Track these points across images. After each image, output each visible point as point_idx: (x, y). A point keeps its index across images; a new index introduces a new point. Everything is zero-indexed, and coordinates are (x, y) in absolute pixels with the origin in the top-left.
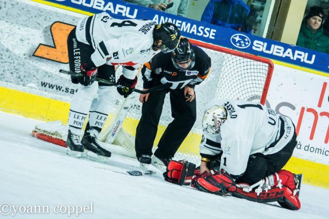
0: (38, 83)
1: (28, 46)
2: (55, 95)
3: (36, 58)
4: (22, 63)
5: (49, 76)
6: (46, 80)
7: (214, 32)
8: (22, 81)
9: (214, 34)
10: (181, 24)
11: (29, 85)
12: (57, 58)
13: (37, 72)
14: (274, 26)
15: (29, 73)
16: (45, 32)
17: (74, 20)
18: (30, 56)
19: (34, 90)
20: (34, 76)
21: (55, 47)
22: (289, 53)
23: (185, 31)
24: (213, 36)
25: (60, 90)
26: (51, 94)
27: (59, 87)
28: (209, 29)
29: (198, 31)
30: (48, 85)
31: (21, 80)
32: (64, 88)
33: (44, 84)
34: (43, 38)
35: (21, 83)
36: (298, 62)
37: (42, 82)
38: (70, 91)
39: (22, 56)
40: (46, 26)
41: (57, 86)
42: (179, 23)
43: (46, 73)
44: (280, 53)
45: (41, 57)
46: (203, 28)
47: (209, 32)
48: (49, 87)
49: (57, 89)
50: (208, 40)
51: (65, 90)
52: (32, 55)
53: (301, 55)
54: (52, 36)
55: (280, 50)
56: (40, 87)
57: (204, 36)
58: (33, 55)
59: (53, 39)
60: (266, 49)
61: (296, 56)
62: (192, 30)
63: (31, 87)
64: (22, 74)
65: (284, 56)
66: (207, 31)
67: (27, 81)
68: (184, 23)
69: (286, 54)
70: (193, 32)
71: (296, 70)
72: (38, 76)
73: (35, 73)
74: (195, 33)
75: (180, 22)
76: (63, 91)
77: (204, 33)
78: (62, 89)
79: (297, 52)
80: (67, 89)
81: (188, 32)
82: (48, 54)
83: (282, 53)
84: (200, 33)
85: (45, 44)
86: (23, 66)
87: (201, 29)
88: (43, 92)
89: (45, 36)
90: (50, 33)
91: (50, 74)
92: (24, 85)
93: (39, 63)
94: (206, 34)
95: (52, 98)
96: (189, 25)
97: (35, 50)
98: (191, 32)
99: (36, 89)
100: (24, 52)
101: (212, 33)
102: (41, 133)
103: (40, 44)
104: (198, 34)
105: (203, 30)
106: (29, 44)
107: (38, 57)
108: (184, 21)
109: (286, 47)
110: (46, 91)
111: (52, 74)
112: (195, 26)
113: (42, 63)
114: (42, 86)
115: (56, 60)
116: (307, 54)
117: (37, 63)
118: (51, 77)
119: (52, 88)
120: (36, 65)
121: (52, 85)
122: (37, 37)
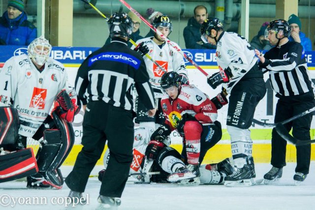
14: (50, 33)
22: (68, 55)
36: (78, 61)
44: (60, 56)
53: (79, 54)
55: (60, 53)
61: (75, 56)
65: (64, 58)
69: (66, 56)
79: (75, 52)
83: (62, 56)
109: (64, 50)
116: (84, 52)
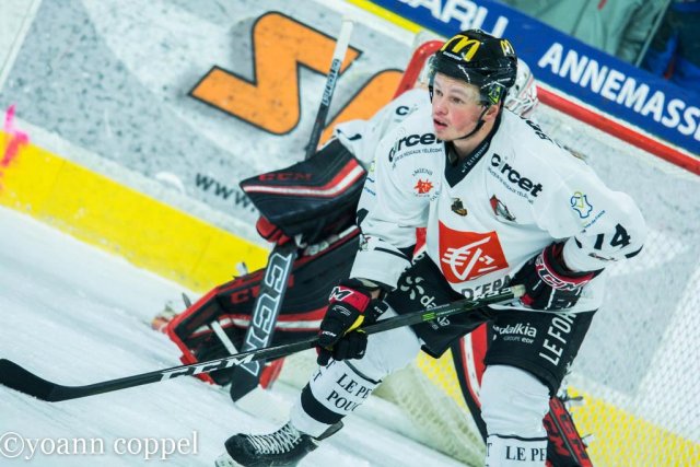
0: (188, 175)
1: (179, 66)
2: (230, 218)
3: (197, 103)
4: (153, 110)
5: (222, 162)
6: (212, 172)
8: (143, 160)
10: (622, 84)
11: (163, 175)
12: (254, 115)
13: (192, 143)
15: (168, 142)
16: (236, 34)
17: (322, 16)
18: (180, 96)
19: (173, 192)
20: (181, 154)
21: (254, 83)
23: (628, 105)
25: (246, 205)
26: (219, 214)
28: (698, 113)
29: (665, 114)
30: (213, 188)
31: (141, 158)
33: (203, 182)
34: (227, 52)
35: (141, 166)
37: (198, 176)
39: (156, 90)
40: (242, 18)
41: (239, 193)
42: (617, 81)
43: (217, 151)
45: (210, 105)
46: (682, 105)
47: (697, 120)
48: (218, 192)
49: (238, 202)
50: (689, 142)
52: (186, 90)
54: (253, 49)
56: (193, 188)
57: (682, 129)
58: (190, 94)
59: (254, 59)
62: (649, 107)
63: (167, 184)
64: (147, 140)
66: (693, 115)
67: (158, 163)
68: (631, 83)
70: (651, 114)
72: (191, 156)
73: (185, 145)
74: (657, 117)
75: (621, 77)
76: (252, 210)
77: (683, 122)
84: (670, 118)
85: (230, 68)
86: (156, 118)
87: (677, 108)
88: (196, 202)
89: (233, 46)
90: (248, 40)
91: (226, 158)
92: (146, 174)
93: (201, 119)
94: (687, 126)
95: (218, 224)
96: (644, 89)
97: (196, 80)
98: (645, 112)
99: (178, 190)
100: (165, 81)
103: (216, 67)
104: (665, 121)
105: (681, 112)
106: (183, 59)
107: (202, 101)
108: (633, 76)
110: (205, 201)
111: (232, 156)
112: (660, 96)
113: (210, 122)
114: (198, 183)
115: (250, 118)
117: (195, 118)
118: (226, 167)
119: (226, 196)
120: (192, 123)
121: (224, 189)
122: (211, 47)
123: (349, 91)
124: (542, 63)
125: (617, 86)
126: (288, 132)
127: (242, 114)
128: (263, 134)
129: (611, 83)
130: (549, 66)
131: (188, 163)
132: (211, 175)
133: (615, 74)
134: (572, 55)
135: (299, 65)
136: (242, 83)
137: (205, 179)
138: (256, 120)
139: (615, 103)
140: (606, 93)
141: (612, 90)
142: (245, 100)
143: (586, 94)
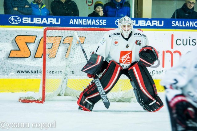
0: (15, 72)
1: (5, 53)
2: (26, 76)
3: (11, 58)
4: (4, 63)
5: (20, 67)
6: (19, 69)
7: (105, 21)
8: (6, 73)
9: (105, 22)
10: (86, 21)
11: (10, 74)
12: (22, 56)
14: (137, 10)
15: (9, 67)
16: (12, 43)
17: (26, 33)
18: (7, 58)
19: (14, 76)
21: (20, 50)
23: (89, 24)
24: (105, 23)
25: (28, 73)
26: (24, 76)
27: (27, 71)
28: (102, 20)
29: (96, 23)
30: (21, 72)
32: (30, 71)
33: (18, 72)
34: (12, 46)
36: (155, 27)
38: (33, 72)
39: (2, 59)
40: (12, 39)
41: (26, 71)
42: (85, 21)
43: (18, 65)
45: (13, 57)
46: (98, 20)
47: (102, 21)
48: (22, 73)
49: (26, 73)
50: (103, 26)
51: (31, 72)
53: (155, 22)
54: (17, 44)
55: (143, 22)
56: (17, 74)
57: (100, 24)
58: (9, 57)
59: (18, 46)
60: (136, 24)
61: (153, 24)
62: (93, 23)
63: (12, 75)
64: (5, 69)
66: (101, 21)
67: (9, 72)
68: (88, 20)
70: (94, 24)
71: (155, 31)
72: (14, 68)
73: (12, 67)
74: (95, 24)
75: (85, 20)
76: (30, 73)
77: (100, 23)
78: (29, 72)
79: (153, 21)
80: (32, 71)
81: (91, 24)
82: (17, 54)
83: (145, 24)
84: (97, 23)
85: (14, 49)
87: (98, 21)
88: (19, 76)
89: (13, 45)
90: (15, 43)
91: (21, 66)
92: (7, 75)
93: (13, 61)
94: (101, 23)
95: (24, 78)
96: (90, 20)
97: (9, 54)
98: (92, 24)
99: (15, 75)
100: (3, 57)
101: (104, 22)
102: (23, 99)
103: (11, 50)
104: (97, 24)
105: (99, 21)
106: (5, 51)
109: (146, 20)
110: (20, 75)
112: (94, 20)
113: (15, 60)
114: (18, 73)
115: (22, 57)
116: (159, 21)
118: (21, 67)
119: (24, 73)
120: (11, 62)
121: (23, 71)
122: (9, 47)
123: (37, 44)
124: (70, 24)
125: (85, 22)
126: (30, 56)
127: (20, 57)
128: (25, 58)
129: (84, 22)
130: (71, 23)
131: (14, 70)
132: (19, 70)
133: (84, 20)
134: (75, 20)
135: (26, 43)
136: (17, 51)
137: (18, 71)
138: (23, 57)
139: (86, 25)
140: (84, 24)
141: (85, 23)
142: (19, 54)
143: (80, 25)
